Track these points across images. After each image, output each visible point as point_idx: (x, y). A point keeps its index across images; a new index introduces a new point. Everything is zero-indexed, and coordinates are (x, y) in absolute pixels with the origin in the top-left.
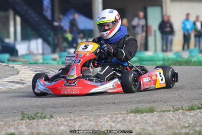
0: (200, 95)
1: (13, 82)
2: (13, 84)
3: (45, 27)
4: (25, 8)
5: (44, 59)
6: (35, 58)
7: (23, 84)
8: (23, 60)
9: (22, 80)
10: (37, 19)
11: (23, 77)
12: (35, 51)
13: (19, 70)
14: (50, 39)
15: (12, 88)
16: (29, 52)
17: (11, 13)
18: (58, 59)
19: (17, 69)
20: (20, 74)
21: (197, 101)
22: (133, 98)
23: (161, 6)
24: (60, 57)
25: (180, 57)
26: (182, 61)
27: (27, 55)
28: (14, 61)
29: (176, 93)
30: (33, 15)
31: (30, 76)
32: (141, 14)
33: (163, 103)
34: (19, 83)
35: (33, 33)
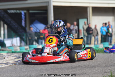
0: (108, 70)
1: (2, 63)
2: (2, 65)
3: (21, 30)
4: (10, 20)
5: (20, 49)
6: (15, 48)
7: (8, 64)
8: (8, 50)
9: (7, 62)
10: (16, 26)
11: (8, 61)
12: (16, 44)
13: (5, 56)
14: (24, 37)
15: (1, 67)
16: (12, 45)
17: (2, 23)
18: (29, 49)
19: (4, 56)
20: (6, 59)
21: (106, 74)
22: (70, 72)
23: (87, 18)
24: (30, 48)
25: (98, 48)
26: (99, 50)
27: (11, 47)
28: (3, 50)
29: (95, 69)
30: (14, 24)
31: (11, 60)
32: (75, 23)
33: (87, 75)
34: (5, 64)
35: (14, 34)
